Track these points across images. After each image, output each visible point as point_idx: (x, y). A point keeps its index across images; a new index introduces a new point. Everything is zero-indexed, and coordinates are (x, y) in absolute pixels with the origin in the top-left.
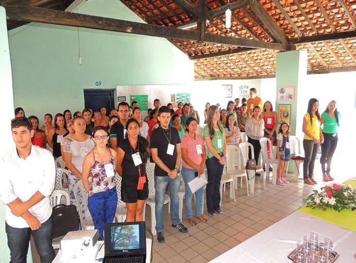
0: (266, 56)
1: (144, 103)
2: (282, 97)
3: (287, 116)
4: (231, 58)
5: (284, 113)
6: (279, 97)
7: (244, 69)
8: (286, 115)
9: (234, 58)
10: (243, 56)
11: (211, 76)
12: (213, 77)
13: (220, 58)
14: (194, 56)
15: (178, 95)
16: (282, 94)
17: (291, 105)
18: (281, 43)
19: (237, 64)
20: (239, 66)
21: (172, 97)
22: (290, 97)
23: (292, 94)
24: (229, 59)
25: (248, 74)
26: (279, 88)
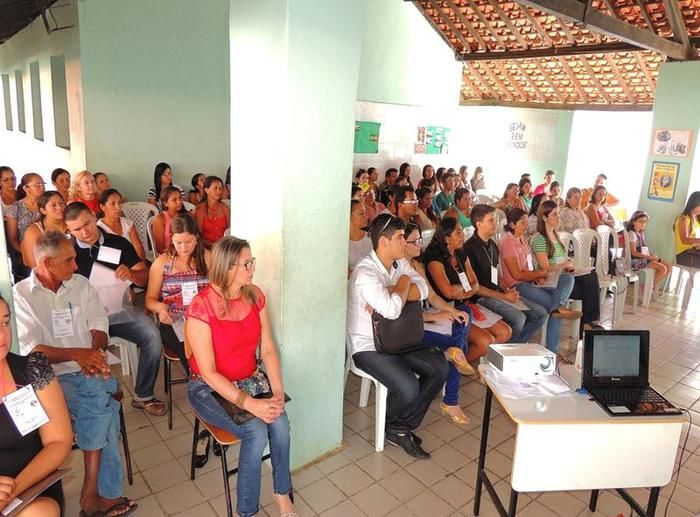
0: (621, 67)
1: (372, 138)
2: (662, 149)
3: (667, 185)
4: (544, 65)
5: (662, 179)
6: (656, 147)
7: (561, 90)
8: (665, 182)
9: (551, 64)
10: (572, 64)
11: (484, 96)
12: (488, 100)
13: (522, 62)
14: (468, 53)
15: (430, 129)
16: (662, 143)
17: (679, 165)
18: (681, 43)
19: (552, 77)
20: (555, 82)
21: (420, 131)
22: (680, 149)
23: (686, 143)
24: (541, 67)
25: (567, 100)
26: (658, 132)
